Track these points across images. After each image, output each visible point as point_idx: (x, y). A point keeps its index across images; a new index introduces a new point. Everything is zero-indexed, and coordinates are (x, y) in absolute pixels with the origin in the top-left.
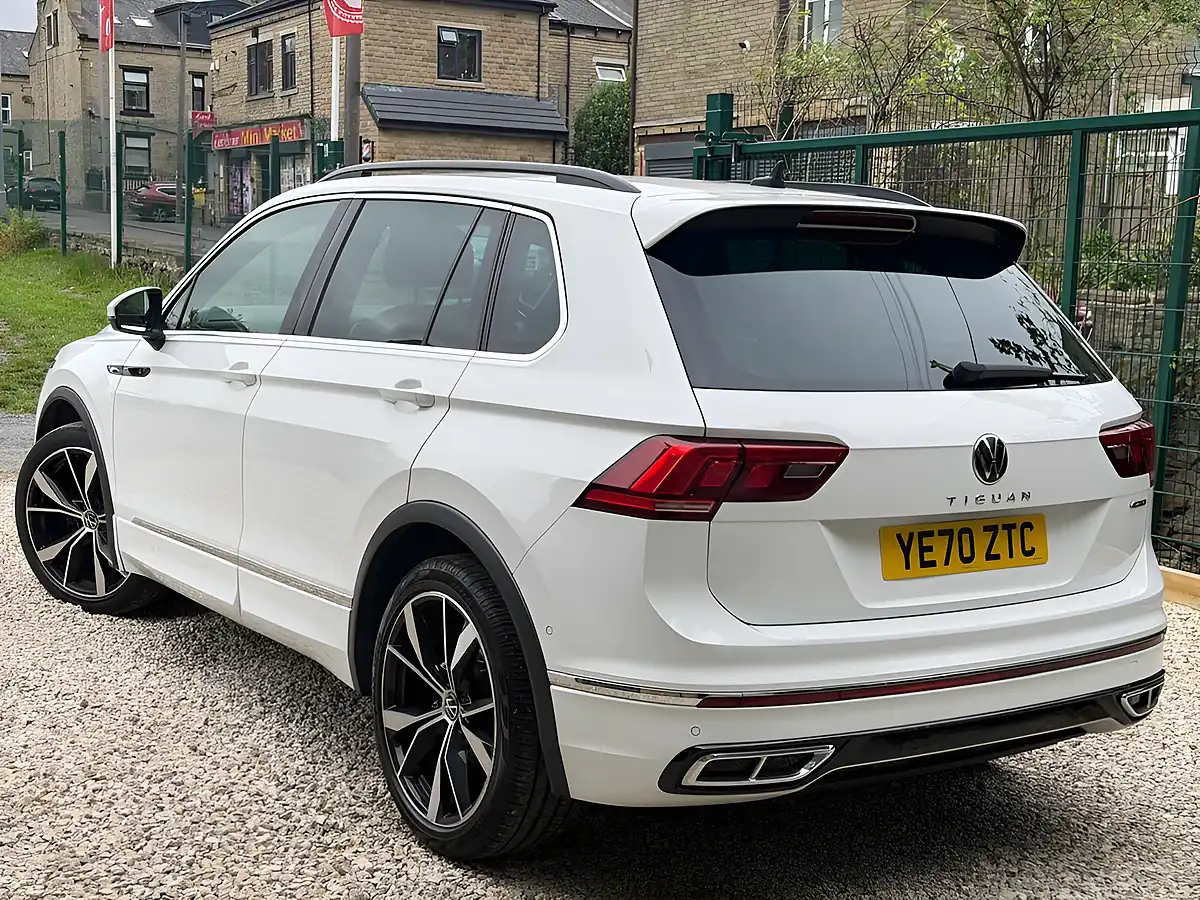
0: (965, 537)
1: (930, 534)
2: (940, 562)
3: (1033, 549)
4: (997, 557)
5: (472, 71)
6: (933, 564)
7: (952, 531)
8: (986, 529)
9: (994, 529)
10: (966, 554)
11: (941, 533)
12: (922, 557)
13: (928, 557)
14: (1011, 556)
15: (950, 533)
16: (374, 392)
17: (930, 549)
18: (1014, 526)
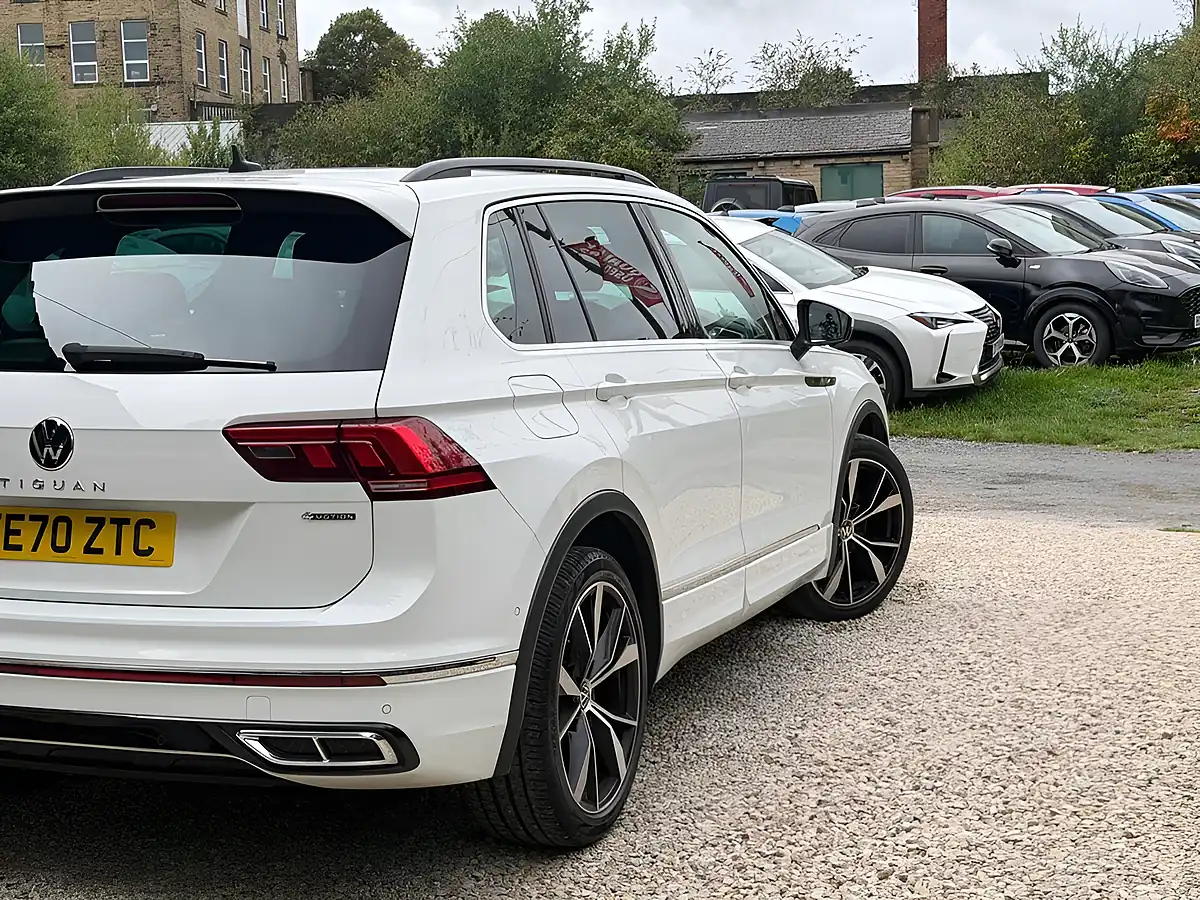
0: (62, 526)
1: (21, 517)
2: (28, 546)
3: (151, 550)
4: (100, 551)
6: (19, 548)
7: (47, 517)
8: (89, 520)
9: (101, 522)
10: (61, 543)
11: (33, 518)
12: (6, 540)
13: (12, 540)
14: (118, 552)
15: (44, 519)
17: (17, 533)
18: (127, 521)
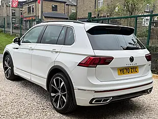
3: (137, 71)
4: (132, 72)
5: (56, 10)
6: (124, 73)
8: (131, 68)
10: (128, 72)
15: (126, 69)
16: (49, 51)
18: (134, 68)
